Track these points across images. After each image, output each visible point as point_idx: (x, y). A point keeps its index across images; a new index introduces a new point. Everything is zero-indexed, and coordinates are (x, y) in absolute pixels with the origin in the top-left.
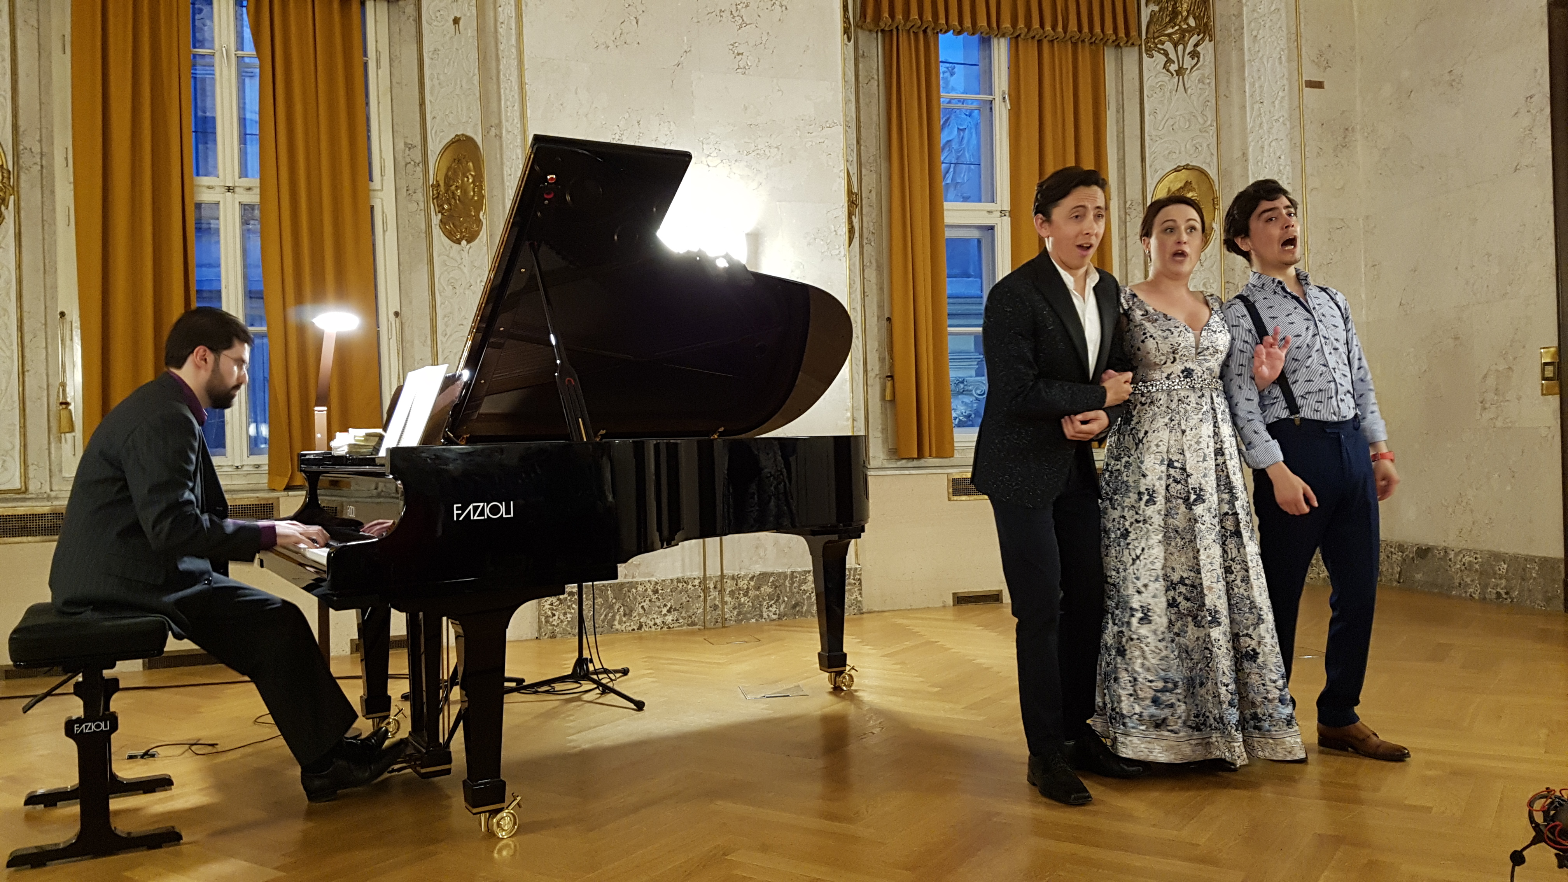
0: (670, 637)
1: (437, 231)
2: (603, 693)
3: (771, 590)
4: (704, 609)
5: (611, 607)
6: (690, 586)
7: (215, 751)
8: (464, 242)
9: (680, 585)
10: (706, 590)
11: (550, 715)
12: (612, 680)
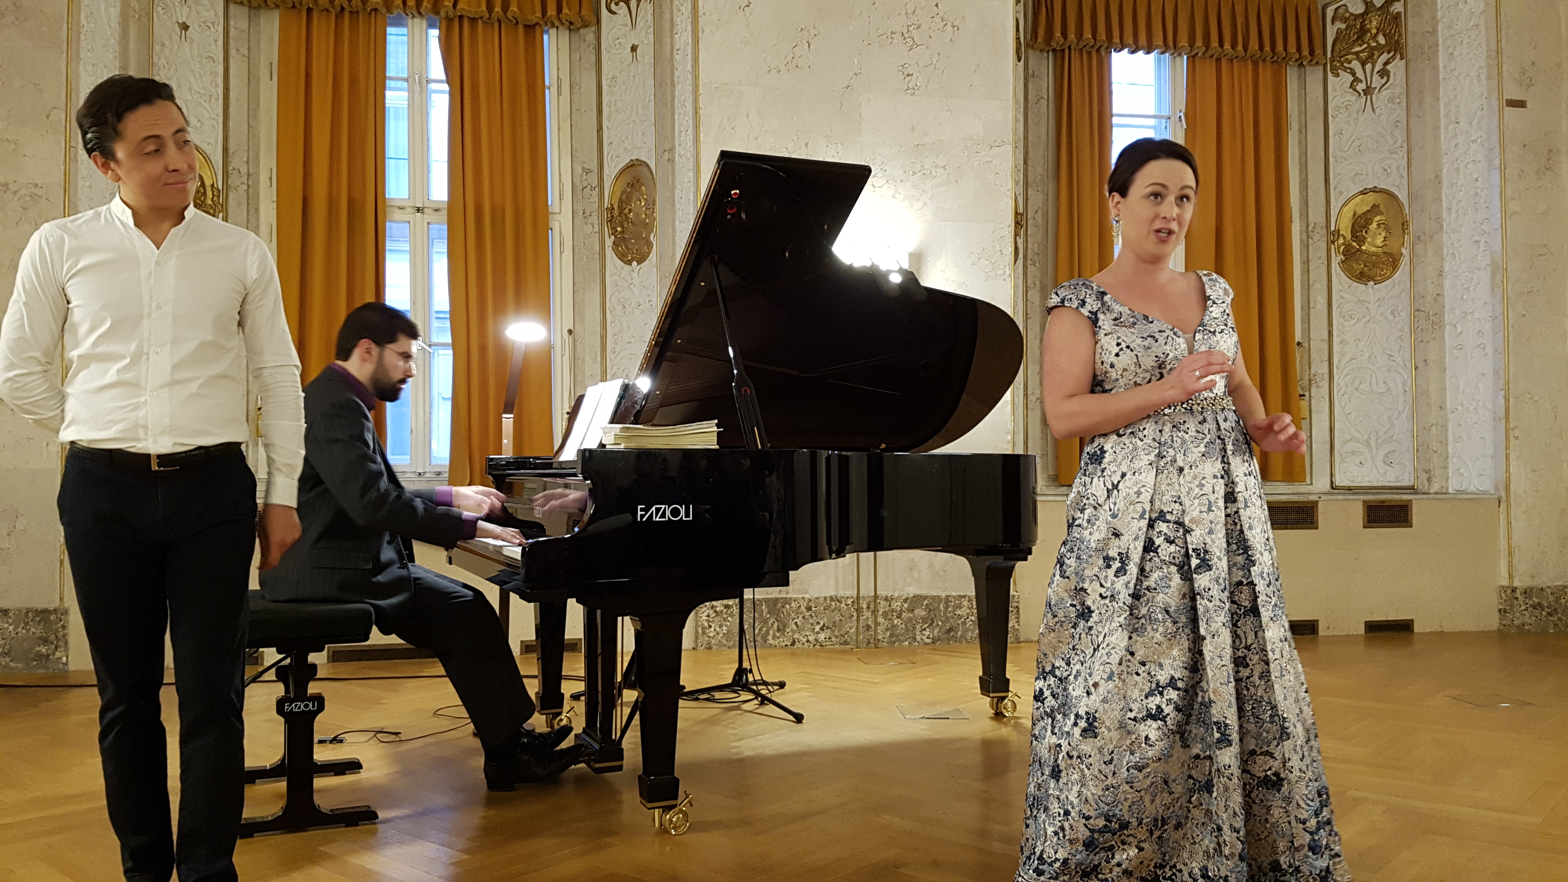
0: (823, 654)
1: (610, 253)
2: (762, 703)
3: (924, 613)
4: (857, 628)
5: (765, 621)
6: (843, 605)
7: (397, 739)
8: (634, 263)
9: (833, 603)
10: (859, 610)
11: (712, 721)
12: (770, 692)
